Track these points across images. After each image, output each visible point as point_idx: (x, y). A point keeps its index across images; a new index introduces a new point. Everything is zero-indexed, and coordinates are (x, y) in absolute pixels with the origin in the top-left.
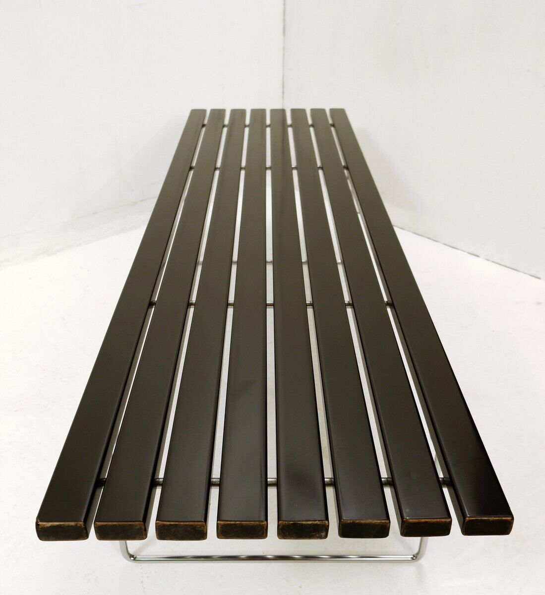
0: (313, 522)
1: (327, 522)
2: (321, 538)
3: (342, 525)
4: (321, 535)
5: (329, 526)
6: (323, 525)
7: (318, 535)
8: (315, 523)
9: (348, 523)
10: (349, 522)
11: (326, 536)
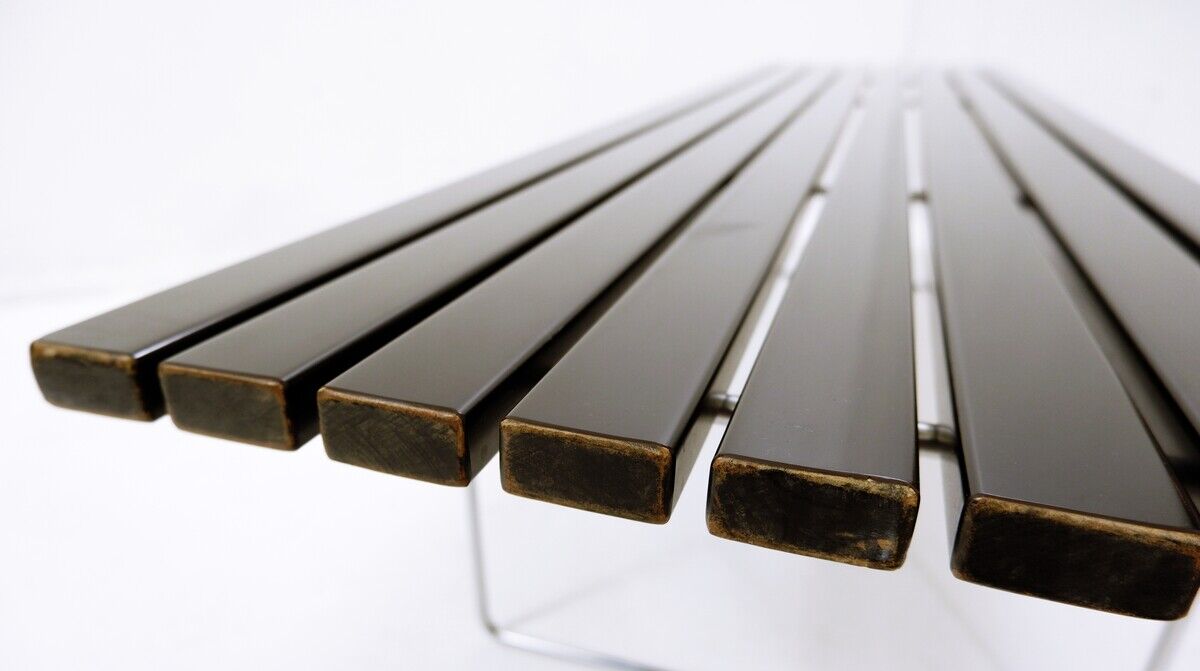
0: (851, 481)
1: (910, 492)
2: (875, 560)
3: (977, 519)
4: (878, 550)
5: (915, 510)
6: (891, 501)
7: (862, 545)
8: (861, 484)
9: (1005, 517)
10: (1011, 507)
11: (896, 560)
